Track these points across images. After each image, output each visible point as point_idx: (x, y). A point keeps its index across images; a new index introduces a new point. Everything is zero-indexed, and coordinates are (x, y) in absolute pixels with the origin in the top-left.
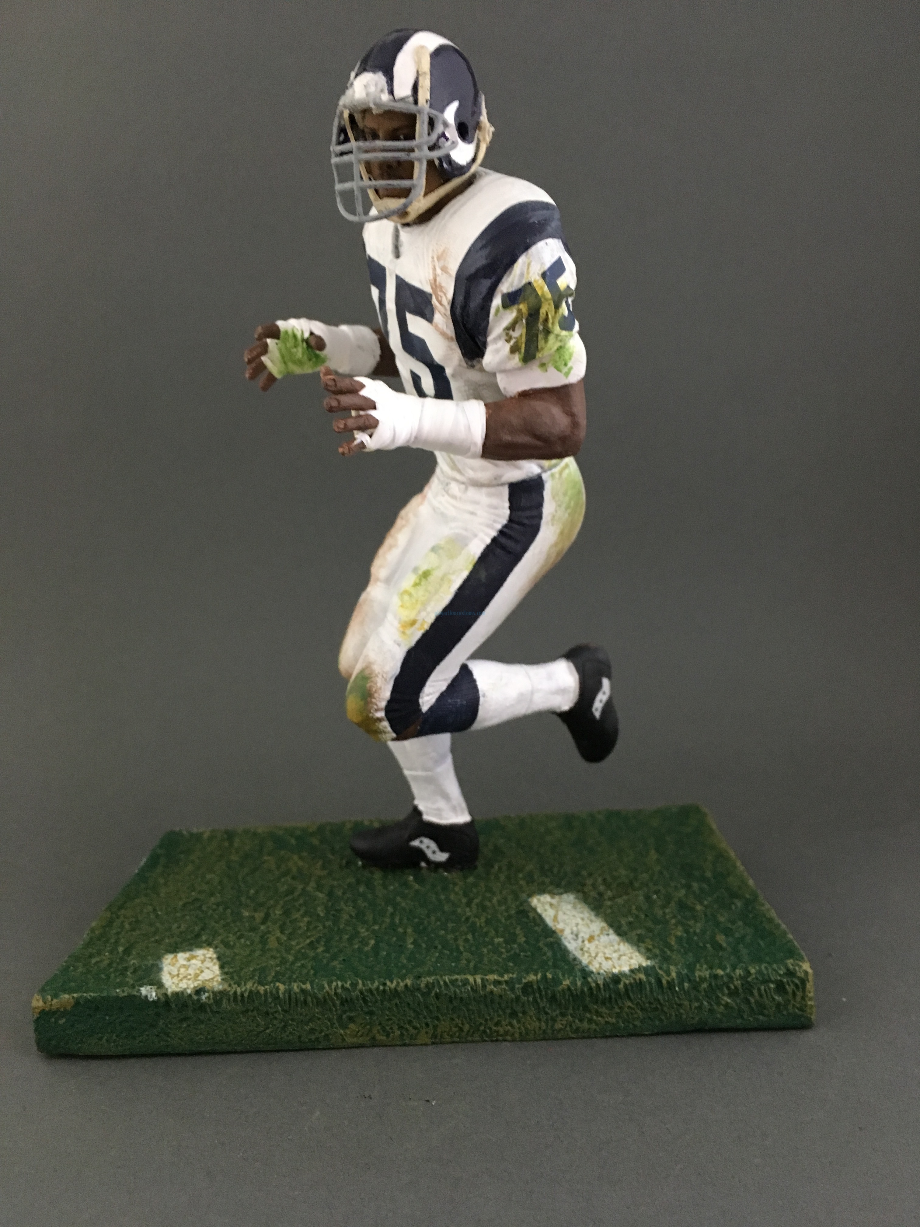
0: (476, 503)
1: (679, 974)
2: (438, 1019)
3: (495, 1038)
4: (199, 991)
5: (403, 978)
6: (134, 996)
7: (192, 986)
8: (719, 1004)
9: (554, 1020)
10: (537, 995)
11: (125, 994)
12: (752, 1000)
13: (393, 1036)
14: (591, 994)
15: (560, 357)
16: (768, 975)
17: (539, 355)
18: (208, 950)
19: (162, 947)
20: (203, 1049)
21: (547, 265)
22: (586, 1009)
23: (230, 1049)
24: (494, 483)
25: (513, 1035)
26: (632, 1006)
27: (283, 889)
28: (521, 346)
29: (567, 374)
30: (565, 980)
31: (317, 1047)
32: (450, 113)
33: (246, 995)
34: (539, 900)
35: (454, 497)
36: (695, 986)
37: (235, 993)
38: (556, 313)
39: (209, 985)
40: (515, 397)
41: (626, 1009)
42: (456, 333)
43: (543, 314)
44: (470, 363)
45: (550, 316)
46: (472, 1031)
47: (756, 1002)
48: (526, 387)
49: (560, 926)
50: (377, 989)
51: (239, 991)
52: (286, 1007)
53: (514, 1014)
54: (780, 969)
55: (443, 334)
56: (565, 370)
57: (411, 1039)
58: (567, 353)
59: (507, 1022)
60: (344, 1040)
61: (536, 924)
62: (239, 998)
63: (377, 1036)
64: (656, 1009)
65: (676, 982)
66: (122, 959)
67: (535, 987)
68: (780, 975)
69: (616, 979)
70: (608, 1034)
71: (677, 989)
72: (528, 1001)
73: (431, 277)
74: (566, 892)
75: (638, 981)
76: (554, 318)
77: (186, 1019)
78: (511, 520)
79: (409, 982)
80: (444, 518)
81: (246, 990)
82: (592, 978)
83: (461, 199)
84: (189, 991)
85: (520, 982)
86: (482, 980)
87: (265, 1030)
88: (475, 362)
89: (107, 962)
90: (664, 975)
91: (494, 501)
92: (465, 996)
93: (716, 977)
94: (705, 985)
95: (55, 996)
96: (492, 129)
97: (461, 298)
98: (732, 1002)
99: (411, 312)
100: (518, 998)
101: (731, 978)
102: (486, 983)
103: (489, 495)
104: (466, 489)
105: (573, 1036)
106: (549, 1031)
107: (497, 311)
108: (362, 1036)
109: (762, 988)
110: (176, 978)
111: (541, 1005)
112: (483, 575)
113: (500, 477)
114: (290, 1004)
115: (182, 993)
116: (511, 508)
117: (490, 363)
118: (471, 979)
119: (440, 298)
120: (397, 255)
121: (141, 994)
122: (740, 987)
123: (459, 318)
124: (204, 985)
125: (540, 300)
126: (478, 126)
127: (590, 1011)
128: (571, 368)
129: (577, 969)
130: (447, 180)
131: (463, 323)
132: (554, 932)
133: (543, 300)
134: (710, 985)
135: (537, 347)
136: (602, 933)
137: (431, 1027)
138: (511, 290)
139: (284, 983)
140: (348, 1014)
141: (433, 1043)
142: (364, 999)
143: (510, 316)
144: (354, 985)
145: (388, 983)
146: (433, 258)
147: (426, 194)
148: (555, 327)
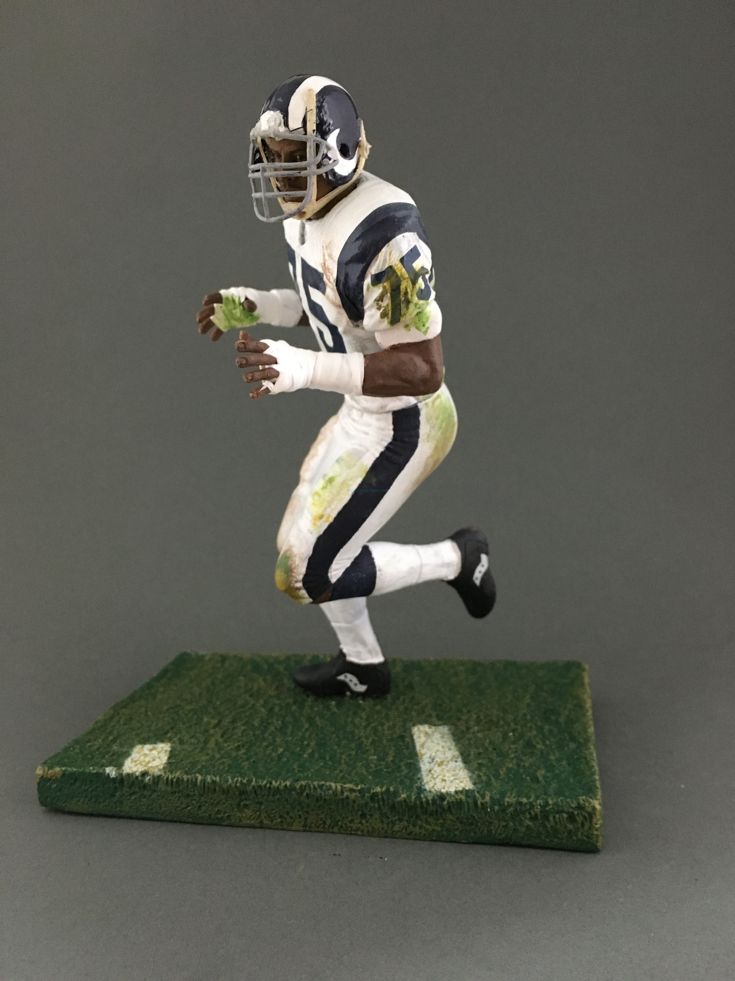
0: (369, 425)
1: (491, 798)
2: (308, 812)
3: (349, 832)
4: (144, 774)
5: (285, 780)
6: (101, 774)
7: (140, 770)
8: (521, 825)
9: (393, 823)
10: (381, 803)
11: (95, 771)
12: (549, 826)
13: (276, 822)
14: (422, 807)
15: (419, 320)
16: (562, 806)
17: (402, 319)
18: (167, 745)
19: (138, 738)
20: (145, 816)
21: (405, 252)
22: (418, 817)
23: (163, 817)
24: (381, 411)
25: (362, 831)
26: (453, 819)
27: (240, 703)
28: (388, 313)
29: (425, 332)
30: (403, 794)
31: (222, 824)
32: (332, 139)
33: (175, 780)
34: (419, 730)
35: (354, 420)
36: (504, 810)
37: (167, 779)
38: (413, 288)
39: (151, 771)
40: (388, 349)
41: (448, 822)
42: (342, 301)
43: (403, 288)
44: (355, 324)
45: (409, 290)
46: (333, 824)
47: (552, 827)
48: (396, 342)
49: (423, 751)
50: (265, 785)
51: (170, 777)
52: (202, 792)
53: (363, 816)
54: (573, 803)
55: (333, 303)
56: (424, 329)
57: (288, 826)
58: (425, 317)
59: (359, 821)
60: (240, 821)
61: (407, 748)
62: (170, 782)
63: (264, 820)
64: (472, 824)
65: (488, 805)
66: (108, 745)
67: (380, 797)
68: (572, 808)
69: (442, 797)
70: (434, 839)
71: (489, 810)
72: (374, 807)
73: (322, 261)
74: (444, 724)
75: (459, 801)
76: (412, 291)
77: (134, 793)
78: (395, 438)
79: (288, 783)
80: (347, 434)
81: (175, 777)
82: (424, 795)
83: (344, 201)
84: (137, 774)
85: (369, 791)
86: (341, 786)
87: (187, 807)
88: (359, 323)
89: (96, 747)
90: (480, 798)
91: (382, 424)
92: (327, 798)
93: (520, 803)
94: (511, 809)
95: (51, 768)
96: (369, 146)
97: (342, 278)
98: (532, 825)
99: (311, 286)
100: (366, 804)
101: (532, 806)
102: (344, 790)
103: (378, 420)
104: (362, 414)
105: (407, 837)
106: (390, 832)
107: (368, 288)
108: (254, 819)
109: (557, 816)
110: (134, 763)
111: (384, 811)
112: (374, 480)
113: (385, 406)
114: (204, 791)
115: (132, 774)
116: (394, 429)
117: (367, 325)
118: (333, 785)
119: (328, 278)
120: (303, 242)
121: (105, 772)
122: (538, 813)
123: (343, 293)
124: (148, 771)
125: (400, 279)
126: (357, 144)
127: (421, 820)
128: (428, 328)
129: (414, 787)
130: (334, 188)
131: (346, 295)
132: (416, 755)
133: (401, 279)
134: (516, 809)
135: (401, 313)
136: (451, 760)
137: (303, 818)
138: (377, 272)
139: (202, 775)
140: (244, 802)
141: (304, 831)
142: (255, 792)
143: (377, 291)
144: (250, 781)
145: (274, 783)
146: (323, 247)
147: (317, 199)
148: (414, 298)
